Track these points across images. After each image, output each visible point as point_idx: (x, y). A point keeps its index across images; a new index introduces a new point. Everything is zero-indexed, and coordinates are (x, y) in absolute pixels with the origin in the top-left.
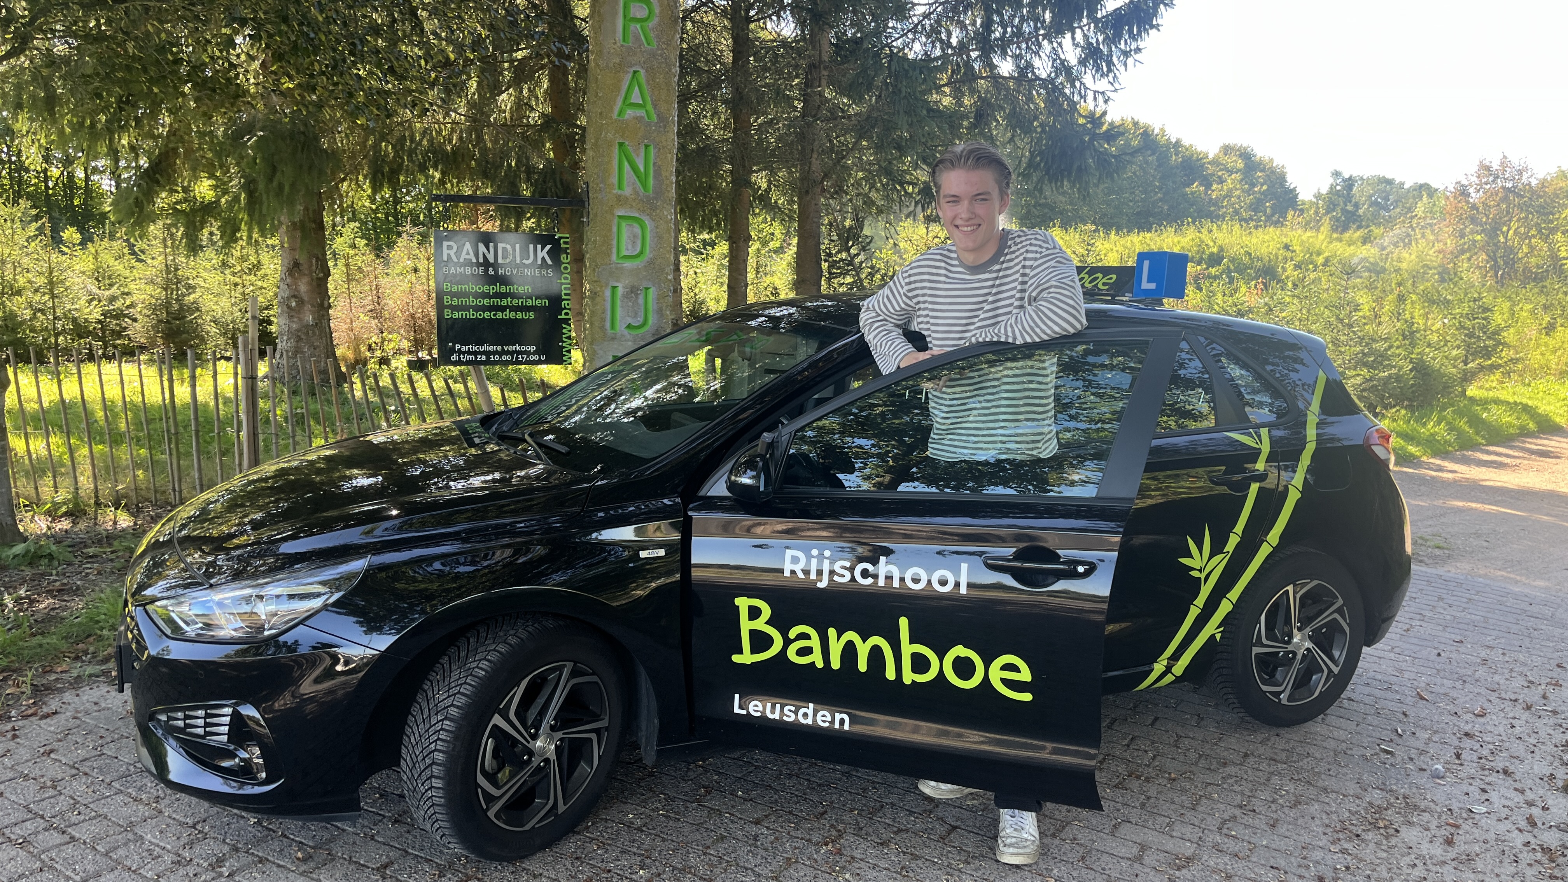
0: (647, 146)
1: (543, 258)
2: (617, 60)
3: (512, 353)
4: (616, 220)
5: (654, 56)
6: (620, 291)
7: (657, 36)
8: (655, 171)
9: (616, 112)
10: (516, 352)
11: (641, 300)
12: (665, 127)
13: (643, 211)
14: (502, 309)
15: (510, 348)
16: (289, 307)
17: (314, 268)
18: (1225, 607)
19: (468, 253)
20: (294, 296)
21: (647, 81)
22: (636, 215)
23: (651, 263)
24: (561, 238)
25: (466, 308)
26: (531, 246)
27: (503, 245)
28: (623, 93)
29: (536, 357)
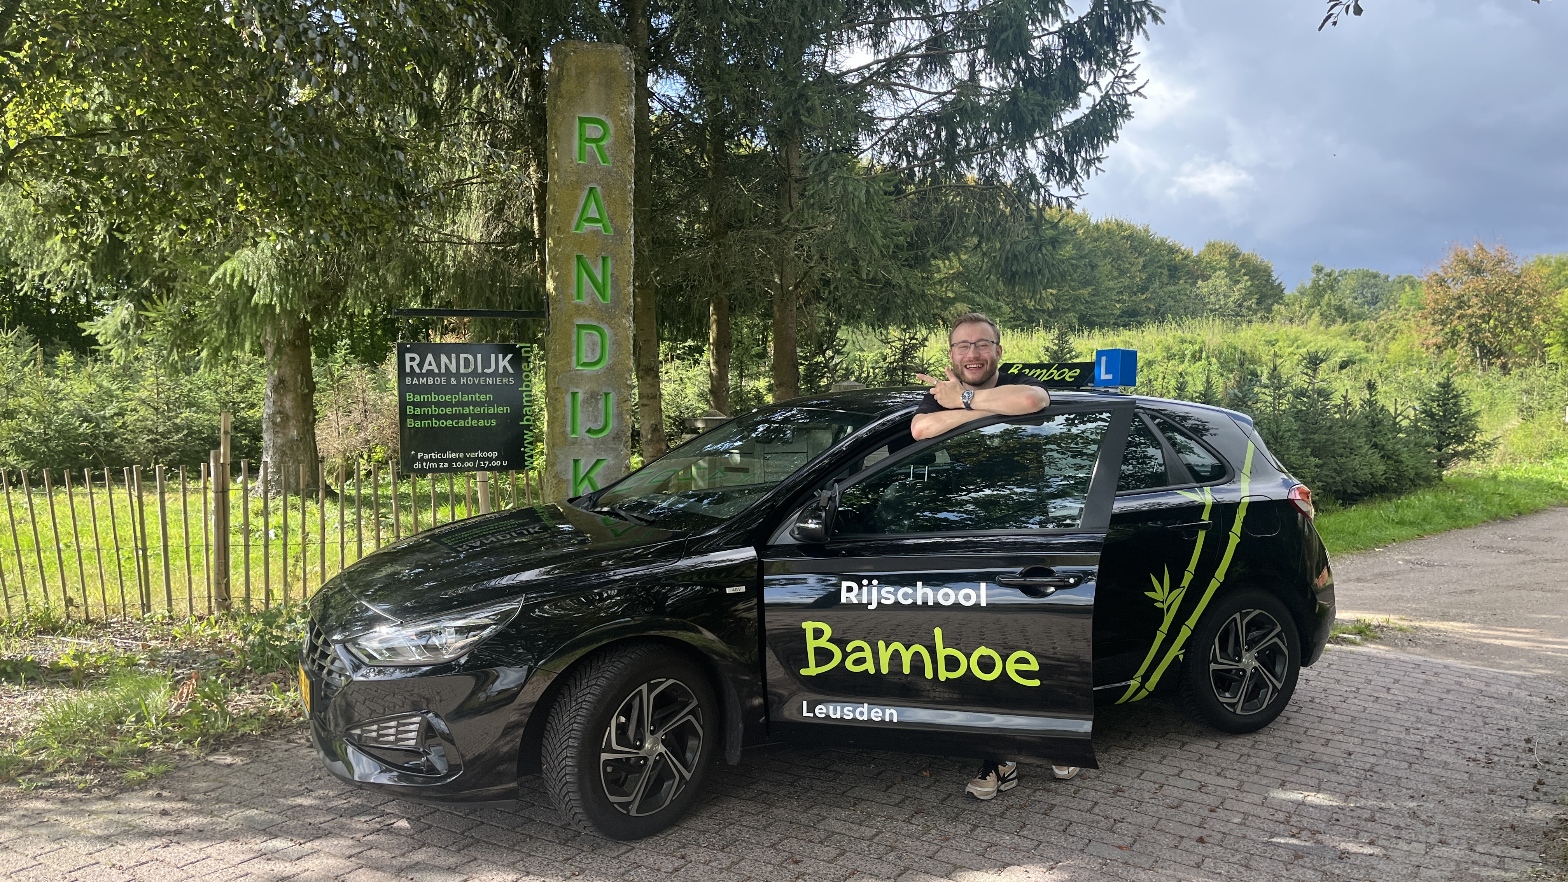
0: (604, 259)
1: (505, 367)
2: (574, 179)
3: (474, 460)
4: (575, 329)
5: (610, 173)
6: (580, 397)
7: (613, 154)
8: (612, 282)
9: (574, 224)
10: (478, 458)
11: (601, 405)
12: (622, 239)
13: (602, 320)
14: (464, 417)
15: (473, 455)
16: (274, 423)
17: (299, 384)
18: (1185, 633)
19: (430, 364)
20: (280, 412)
21: (604, 197)
22: (596, 324)
23: (610, 369)
24: (521, 348)
25: (428, 417)
26: (493, 356)
27: (466, 355)
28: (580, 208)
29: (498, 463)
